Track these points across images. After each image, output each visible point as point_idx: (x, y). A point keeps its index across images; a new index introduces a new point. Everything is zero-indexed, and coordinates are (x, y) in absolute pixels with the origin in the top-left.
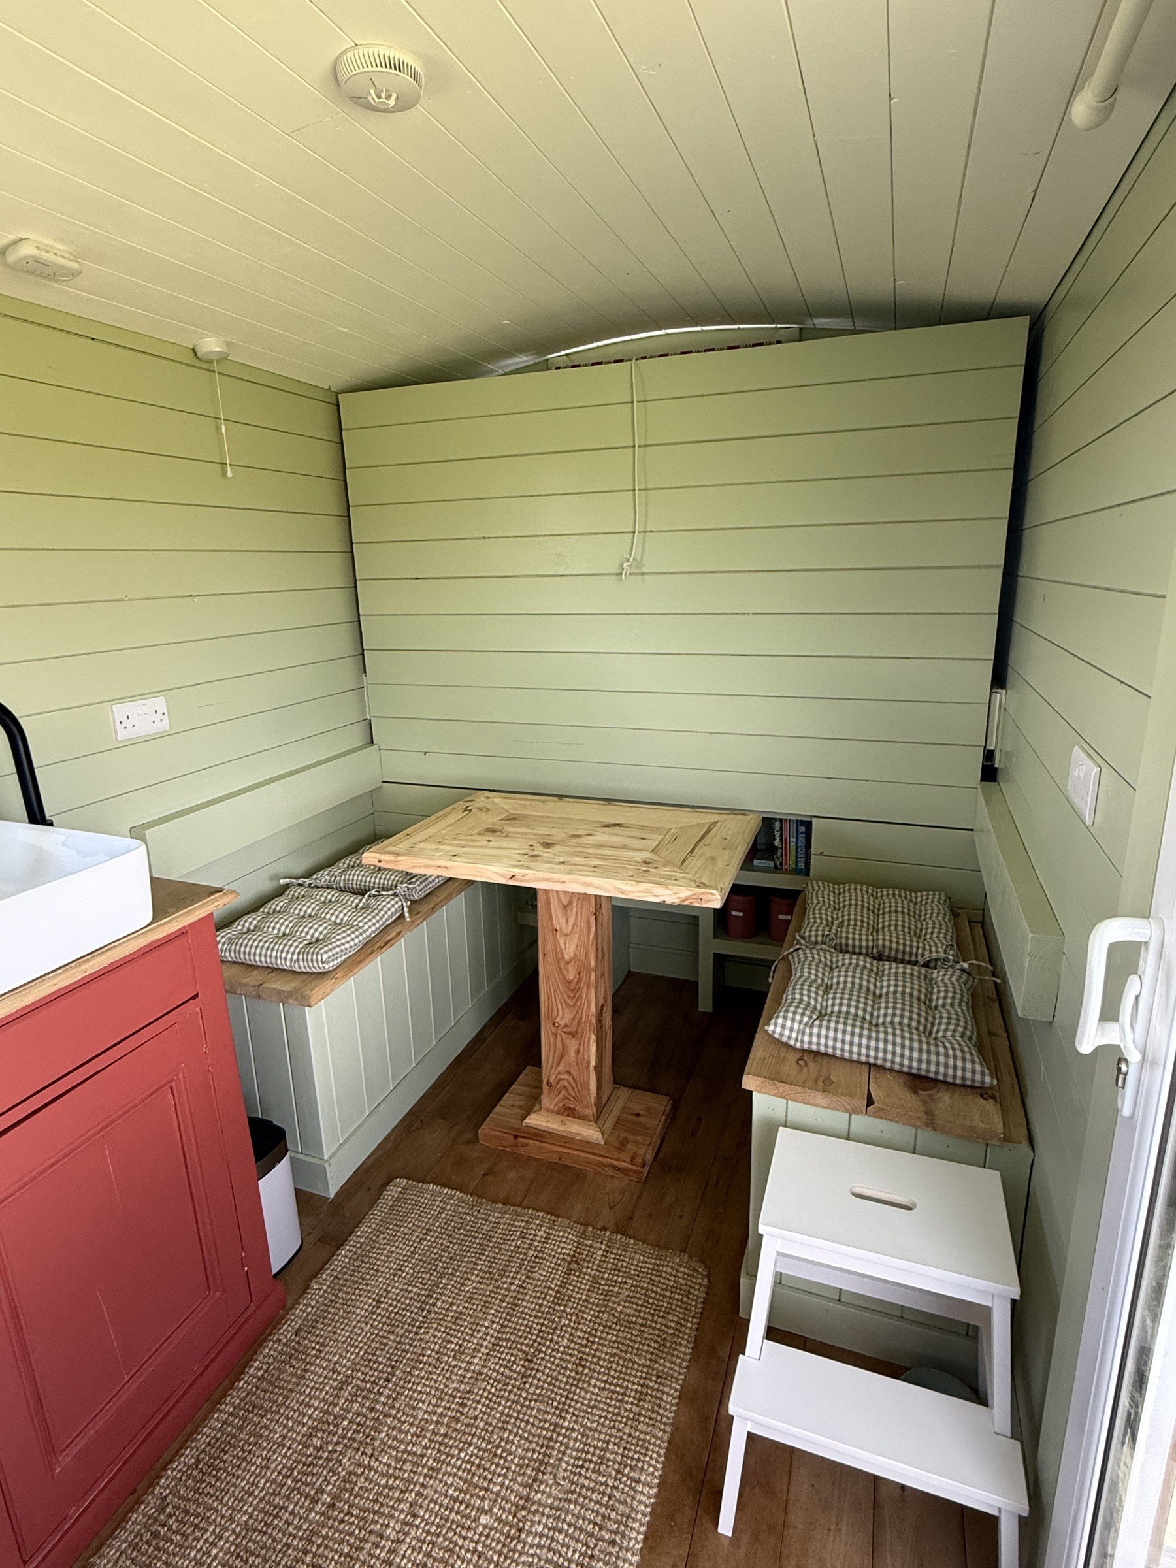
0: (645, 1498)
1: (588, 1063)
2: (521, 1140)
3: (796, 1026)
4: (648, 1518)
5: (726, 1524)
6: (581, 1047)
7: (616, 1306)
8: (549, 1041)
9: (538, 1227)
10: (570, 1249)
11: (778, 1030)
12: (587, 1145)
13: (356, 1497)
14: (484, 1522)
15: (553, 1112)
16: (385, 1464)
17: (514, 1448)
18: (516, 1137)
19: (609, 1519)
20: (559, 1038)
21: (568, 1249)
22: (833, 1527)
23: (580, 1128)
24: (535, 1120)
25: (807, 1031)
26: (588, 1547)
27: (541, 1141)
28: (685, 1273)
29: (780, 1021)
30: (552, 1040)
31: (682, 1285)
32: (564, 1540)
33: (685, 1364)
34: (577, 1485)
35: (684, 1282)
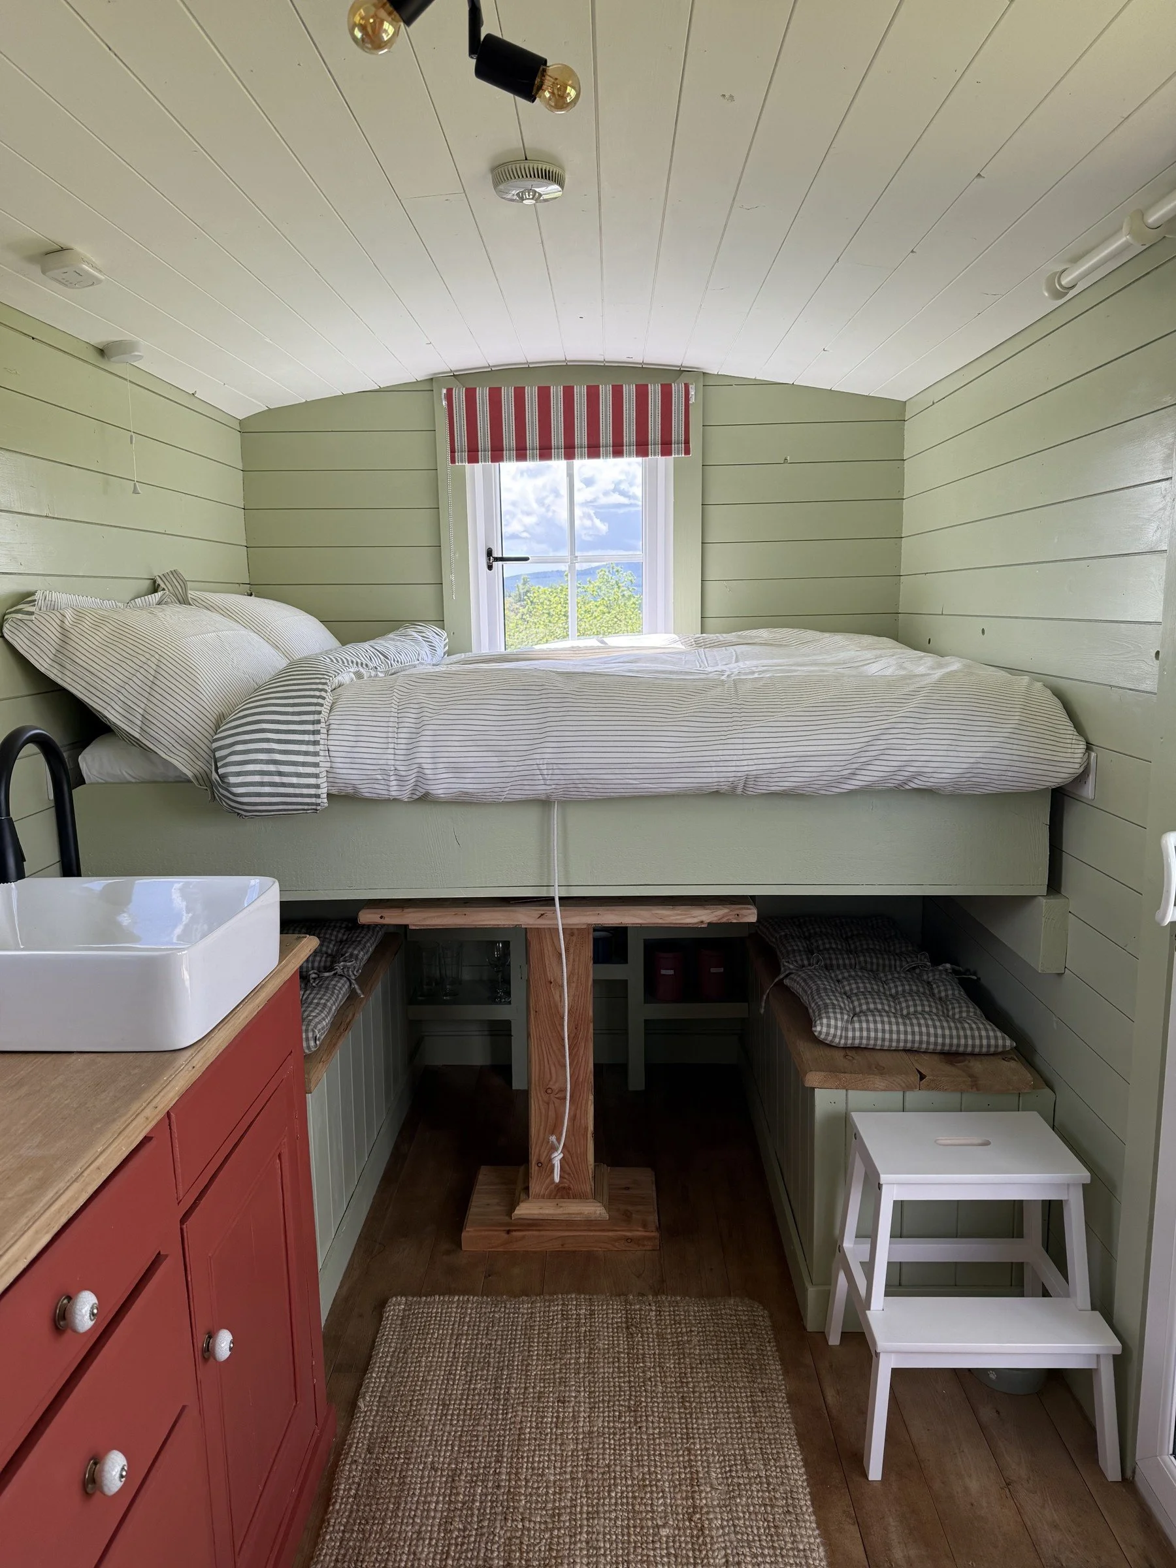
0: (798, 1476)
1: (586, 1129)
2: (515, 1234)
3: (839, 1024)
4: (808, 1490)
5: (875, 1471)
6: (578, 1112)
7: (692, 1351)
8: (541, 1113)
9: (578, 1306)
10: (621, 1317)
11: (825, 1030)
12: (590, 1224)
13: (528, 1553)
14: (665, 1533)
15: (543, 1197)
16: (540, 1523)
17: (659, 1476)
18: (508, 1232)
19: (776, 1498)
20: (551, 1106)
21: (619, 1318)
22: (957, 1451)
23: (579, 1208)
24: (525, 1210)
25: (850, 1026)
26: (768, 1521)
27: (539, 1230)
28: (744, 1311)
29: (825, 1021)
30: (543, 1111)
31: (745, 1321)
32: (745, 1524)
33: (780, 1378)
34: (734, 1485)
35: (747, 1318)
